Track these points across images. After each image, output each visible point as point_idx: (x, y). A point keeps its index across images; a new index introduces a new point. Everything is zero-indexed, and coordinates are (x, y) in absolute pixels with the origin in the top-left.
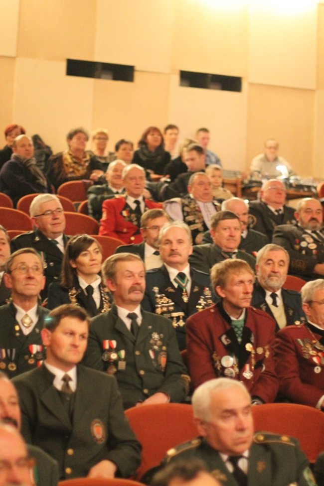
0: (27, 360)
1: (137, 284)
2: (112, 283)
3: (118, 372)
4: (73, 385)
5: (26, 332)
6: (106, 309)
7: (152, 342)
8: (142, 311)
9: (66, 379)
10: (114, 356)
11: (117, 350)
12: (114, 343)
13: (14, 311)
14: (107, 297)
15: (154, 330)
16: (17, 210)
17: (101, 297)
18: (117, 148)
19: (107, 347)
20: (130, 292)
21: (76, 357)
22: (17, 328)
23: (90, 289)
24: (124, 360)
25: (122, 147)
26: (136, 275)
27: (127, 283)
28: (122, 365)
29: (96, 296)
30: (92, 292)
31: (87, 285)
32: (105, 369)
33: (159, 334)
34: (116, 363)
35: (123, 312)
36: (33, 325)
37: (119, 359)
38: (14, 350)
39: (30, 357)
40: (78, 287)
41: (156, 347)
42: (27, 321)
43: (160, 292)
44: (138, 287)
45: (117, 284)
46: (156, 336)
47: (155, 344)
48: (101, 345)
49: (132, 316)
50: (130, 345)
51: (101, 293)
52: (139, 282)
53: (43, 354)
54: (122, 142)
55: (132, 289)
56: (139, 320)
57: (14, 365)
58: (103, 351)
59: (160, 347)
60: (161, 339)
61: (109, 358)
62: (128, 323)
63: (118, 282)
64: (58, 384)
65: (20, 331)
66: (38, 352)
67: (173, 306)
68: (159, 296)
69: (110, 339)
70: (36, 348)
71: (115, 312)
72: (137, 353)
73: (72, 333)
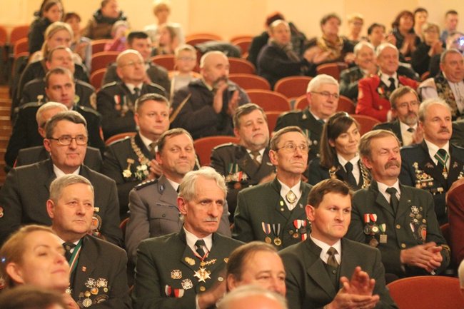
0: (292, 235)
1: (393, 159)
2: (368, 161)
3: (380, 245)
4: (338, 257)
5: (291, 207)
6: (366, 185)
7: (411, 215)
8: (400, 185)
9: (331, 252)
10: (375, 229)
11: (378, 224)
12: (375, 217)
13: (278, 187)
14: (366, 173)
15: (413, 204)
16: (275, 93)
17: (361, 173)
18: (370, 32)
19: (368, 221)
20: (386, 168)
21: (341, 231)
22: (282, 203)
23: (349, 166)
24: (386, 233)
25: (375, 30)
26: (391, 151)
27: (383, 159)
28: (384, 239)
29: (356, 173)
30: (352, 169)
31: (346, 162)
32: (367, 242)
33: (418, 207)
34: (377, 236)
35: (383, 187)
36: (297, 201)
37: (380, 232)
38: (279, 225)
39: (295, 232)
40: (337, 164)
41: (416, 221)
42: (291, 197)
43: (419, 168)
44: (393, 162)
45: (373, 162)
46: (415, 209)
47: (415, 217)
48: (362, 219)
49: (391, 191)
50: (391, 219)
51: (360, 170)
52: (395, 157)
53: (307, 228)
54: (375, 25)
55: (388, 165)
56: (398, 195)
57: (279, 240)
58: (364, 224)
59: (420, 220)
60: (420, 212)
61: (371, 232)
62: (387, 197)
63: (374, 160)
64: (324, 257)
65: (285, 206)
66: (302, 227)
67: (432, 181)
68: (419, 172)
69: (371, 213)
70: (300, 223)
71: (374, 187)
72: (398, 227)
73: (336, 208)
